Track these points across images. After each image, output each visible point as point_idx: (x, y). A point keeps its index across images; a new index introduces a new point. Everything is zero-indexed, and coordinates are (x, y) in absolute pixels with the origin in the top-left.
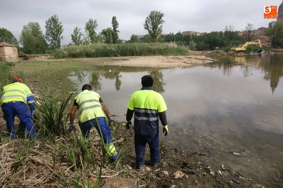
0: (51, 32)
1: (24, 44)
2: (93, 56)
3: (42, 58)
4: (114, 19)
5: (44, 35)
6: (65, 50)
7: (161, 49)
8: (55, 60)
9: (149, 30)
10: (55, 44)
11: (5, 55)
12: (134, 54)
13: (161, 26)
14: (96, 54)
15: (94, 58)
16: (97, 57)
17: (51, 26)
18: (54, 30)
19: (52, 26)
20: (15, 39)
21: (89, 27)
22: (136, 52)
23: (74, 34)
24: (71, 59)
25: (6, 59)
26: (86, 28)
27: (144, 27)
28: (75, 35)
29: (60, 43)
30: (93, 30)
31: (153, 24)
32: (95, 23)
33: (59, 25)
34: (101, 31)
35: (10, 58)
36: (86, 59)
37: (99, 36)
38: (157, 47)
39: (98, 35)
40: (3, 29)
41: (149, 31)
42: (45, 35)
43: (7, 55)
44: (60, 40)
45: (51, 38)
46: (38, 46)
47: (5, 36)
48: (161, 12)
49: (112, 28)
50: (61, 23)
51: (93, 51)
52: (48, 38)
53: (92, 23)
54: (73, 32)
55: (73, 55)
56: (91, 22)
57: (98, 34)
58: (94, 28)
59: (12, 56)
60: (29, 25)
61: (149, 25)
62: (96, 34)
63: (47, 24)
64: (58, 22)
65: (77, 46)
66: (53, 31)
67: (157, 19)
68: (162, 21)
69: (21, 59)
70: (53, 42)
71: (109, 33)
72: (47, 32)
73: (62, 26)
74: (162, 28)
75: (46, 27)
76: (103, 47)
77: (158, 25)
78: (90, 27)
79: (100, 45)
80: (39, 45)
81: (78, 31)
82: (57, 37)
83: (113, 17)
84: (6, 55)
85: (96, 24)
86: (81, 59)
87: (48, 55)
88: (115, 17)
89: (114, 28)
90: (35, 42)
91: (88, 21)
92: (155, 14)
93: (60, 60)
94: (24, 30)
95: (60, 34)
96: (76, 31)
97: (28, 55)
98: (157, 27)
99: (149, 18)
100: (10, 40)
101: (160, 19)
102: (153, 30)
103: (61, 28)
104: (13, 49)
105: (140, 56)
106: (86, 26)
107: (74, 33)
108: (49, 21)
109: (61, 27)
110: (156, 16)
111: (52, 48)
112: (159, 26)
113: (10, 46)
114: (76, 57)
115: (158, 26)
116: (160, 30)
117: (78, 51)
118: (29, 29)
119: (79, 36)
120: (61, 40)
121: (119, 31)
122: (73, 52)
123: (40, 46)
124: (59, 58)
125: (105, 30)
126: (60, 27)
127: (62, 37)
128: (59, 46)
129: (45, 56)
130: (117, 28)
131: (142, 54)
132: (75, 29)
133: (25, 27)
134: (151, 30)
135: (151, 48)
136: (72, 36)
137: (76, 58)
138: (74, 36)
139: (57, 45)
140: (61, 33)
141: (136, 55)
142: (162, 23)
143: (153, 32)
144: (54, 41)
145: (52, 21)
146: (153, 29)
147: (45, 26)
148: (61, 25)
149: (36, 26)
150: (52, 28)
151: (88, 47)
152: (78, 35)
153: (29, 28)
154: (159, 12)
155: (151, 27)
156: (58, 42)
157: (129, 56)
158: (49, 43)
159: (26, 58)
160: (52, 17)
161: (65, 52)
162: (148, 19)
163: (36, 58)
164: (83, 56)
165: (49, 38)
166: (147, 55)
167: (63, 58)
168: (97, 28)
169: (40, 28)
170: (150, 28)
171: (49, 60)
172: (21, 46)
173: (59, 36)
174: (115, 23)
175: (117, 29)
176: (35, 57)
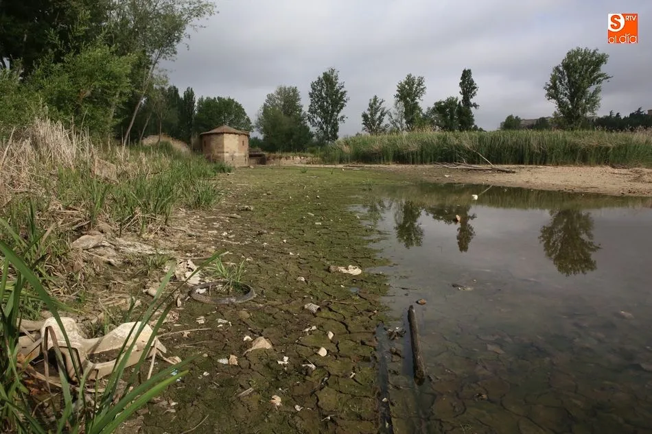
0: (319, 106)
1: (265, 131)
2: (413, 159)
3: (296, 161)
4: (466, 75)
5: (305, 113)
6: (347, 143)
7: (608, 149)
8: (322, 166)
9: (558, 101)
10: (325, 132)
11: (223, 152)
12: (525, 160)
13: (596, 91)
14: (421, 155)
15: (414, 166)
16: (422, 163)
17: (321, 94)
18: (327, 102)
19: (323, 94)
20: (248, 120)
21: (405, 94)
22: (532, 154)
23: (368, 113)
24: (358, 165)
25: (224, 160)
26: (397, 96)
27: (546, 92)
28: (371, 114)
29: (337, 130)
30: (413, 100)
31: (572, 84)
32: (419, 85)
33: (338, 91)
34: (432, 106)
35: (233, 157)
36: (393, 166)
37: (426, 116)
38: (594, 142)
39: (424, 115)
40: (229, 99)
41: (561, 104)
42: (308, 113)
43: (227, 152)
44: (337, 124)
45: (319, 119)
46: (290, 135)
47: (230, 114)
48: (600, 52)
49: (461, 98)
50: (343, 87)
51: (414, 147)
52: (313, 120)
53: (413, 85)
54: (368, 107)
55: (364, 156)
56: (410, 81)
57: (425, 111)
58: (417, 96)
59: (236, 154)
60: (278, 94)
61: (561, 88)
62: (421, 111)
63: (313, 89)
64: (337, 85)
65: (374, 137)
66: (325, 103)
67: (587, 70)
68: (600, 76)
69: (253, 161)
70: (322, 128)
71: (451, 111)
72: (311, 105)
73: (345, 92)
74: (599, 95)
75: (311, 96)
76: (439, 138)
77: (589, 87)
78: (409, 92)
79: (432, 134)
80: (292, 134)
81: (378, 104)
82: (331, 117)
83: (464, 71)
84: (225, 150)
85: (422, 87)
86: (381, 166)
87: (309, 154)
88: (469, 71)
89: (464, 98)
90: (286, 127)
91: (403, 79)
92: (580, 58)
93: (333, 166)
94: (268, 104)
95: (338, 112)
96: (374, 106)
97: (266, 154)
98: (584, 93)
99: (561, 68)
100: (239, 121)
101: (593, 71)
102: (572, 101)
103: (341, 99)
104: (239, 140)
105: (540, 164)
106: (398, 93)
107: (369, 110)
108: (319, 82)
109: (343, 94)
110: (582, 62)
111: (321, 143)
112: (591, 89)
113: (236, 134)
114: (371, 161)
115: (588, 89)
116: (593, 101)
117: (376, 146)
118: (278, 102)
119: (380, 117)
120: (340, 124)
121: (475, 106)
122: (364, 149)
123: (294, 137)
124: (331, 162)
125: (443, 104)
126: (339, 95)
127: (342, 117)
128: (335, 137)
129: (302, 158)
130: (472, 97)
131: (549, 160)
132: (372, 101)
133: (270, 98)
134: (565, 99)
135: (576, 145)
136: (365, 116)
137: (371, 164)
138: (369, 116)
139: (330, 136)
140: (341, 108)
141: (531, 163)
142: (599, 82)
143: (570, 107)
144: (324, 126)
145: (324, 82)
146: (572, 98)
147: (310, 93)
148: (342, 90)
149: (291, 94)
150: (322, 98)
151: (401, 138)
152: (379, 114)
153: (278, 98)
154: (592, 52)
155: (566, 92)
156: (333, 127)
157: (508, 164)
158: (313, 130)
159: (262, 161)
160: (325, 74)
161: (346, 149)
162: (560, 72)
163: (283, 160)
164: (388, 160)
165: (315, 119)
166: (564, 164)
167: (341, 162)
168: (424, 97)
169: (299, 99)
170: (562, 96)
171: (307, 166)
172: (257, 134)
173: (337, 115)
174: (467, 84)
175: (472, 101)
176: (281, 158)
